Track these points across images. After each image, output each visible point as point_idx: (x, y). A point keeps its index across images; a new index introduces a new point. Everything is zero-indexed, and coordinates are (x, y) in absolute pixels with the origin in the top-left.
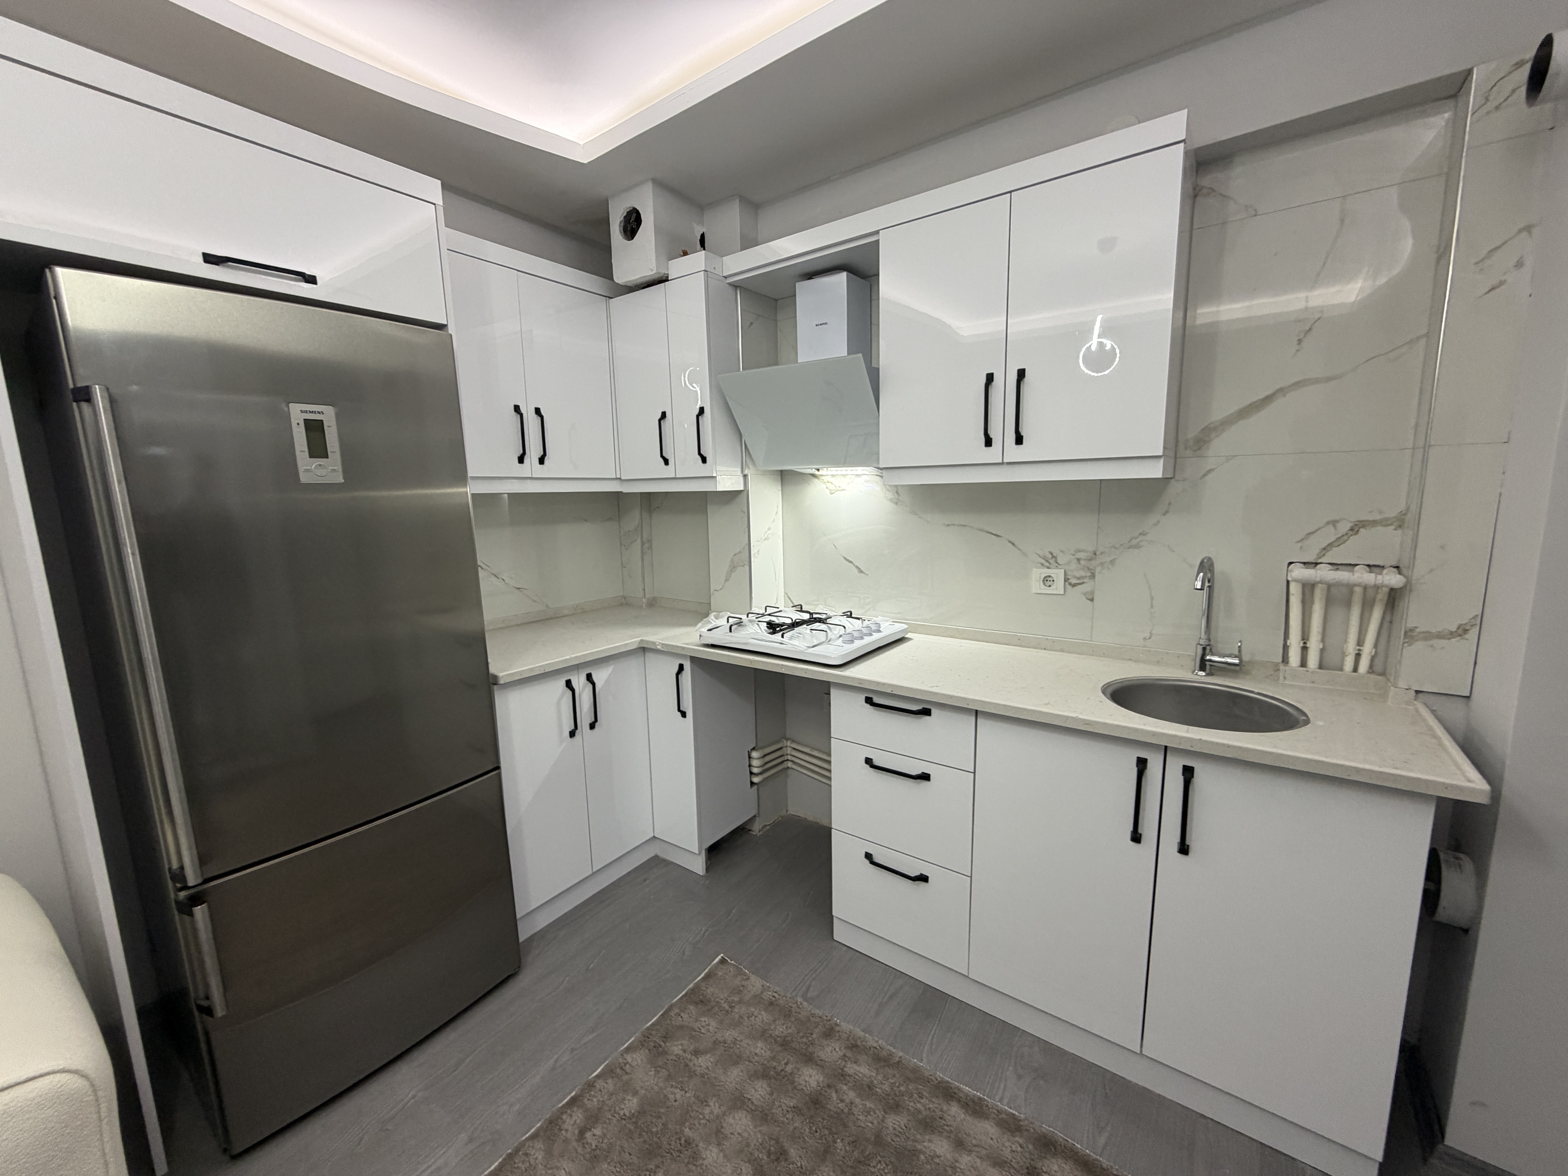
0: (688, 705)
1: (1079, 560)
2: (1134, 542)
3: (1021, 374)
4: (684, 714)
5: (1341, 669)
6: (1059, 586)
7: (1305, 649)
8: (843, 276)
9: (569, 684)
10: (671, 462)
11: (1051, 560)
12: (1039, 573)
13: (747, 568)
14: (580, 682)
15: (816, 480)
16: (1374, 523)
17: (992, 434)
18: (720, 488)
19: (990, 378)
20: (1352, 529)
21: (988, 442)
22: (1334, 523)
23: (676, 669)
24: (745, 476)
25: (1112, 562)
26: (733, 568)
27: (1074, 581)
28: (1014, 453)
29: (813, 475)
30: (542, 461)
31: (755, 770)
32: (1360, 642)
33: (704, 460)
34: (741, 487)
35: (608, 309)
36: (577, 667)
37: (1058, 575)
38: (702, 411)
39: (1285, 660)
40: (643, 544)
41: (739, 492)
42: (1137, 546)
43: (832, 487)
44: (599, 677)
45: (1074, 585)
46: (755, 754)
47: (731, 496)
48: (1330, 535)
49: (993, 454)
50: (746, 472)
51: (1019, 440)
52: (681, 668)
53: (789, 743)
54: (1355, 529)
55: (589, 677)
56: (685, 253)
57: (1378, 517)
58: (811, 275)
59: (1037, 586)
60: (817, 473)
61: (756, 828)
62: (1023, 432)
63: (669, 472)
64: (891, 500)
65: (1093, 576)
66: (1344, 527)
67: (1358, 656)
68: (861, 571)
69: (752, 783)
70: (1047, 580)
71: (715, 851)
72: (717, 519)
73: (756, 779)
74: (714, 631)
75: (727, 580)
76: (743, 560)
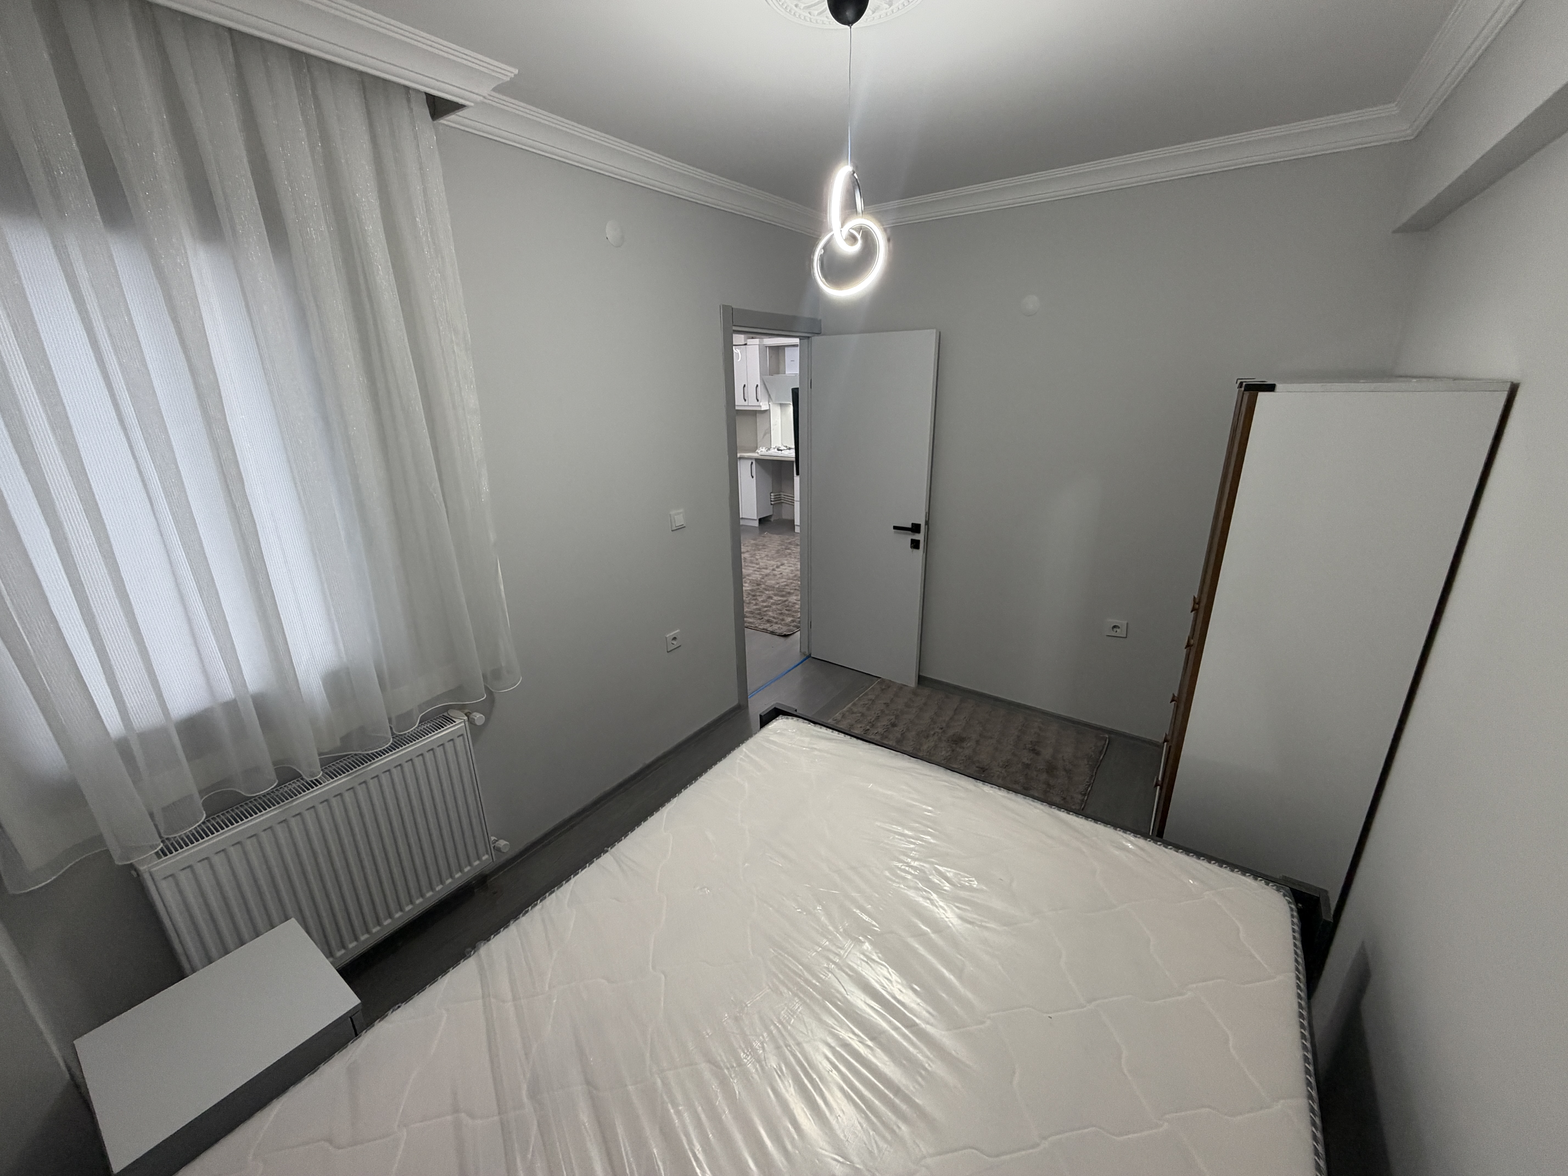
0: (754, 474)
4: (753, 477)
10: (747, 401)
13: (770, 434)
18: (762, 409)
24: (769, 405)
26: (765, 435)
31: (772, 500)
33: (758, 400)
34: (768, 408)
38: (757, 386)
46: (772, 494)
47: (765, 411)
52: (752, 463)
53: (783, 494)
61: (772, 519)
63: (746, 403)
69: (771, 504)
71: (761, 521)
72: (760, 419)
73: (772, 503)
74: (762, 452)
75: (763, 438)
76: (768, 431)
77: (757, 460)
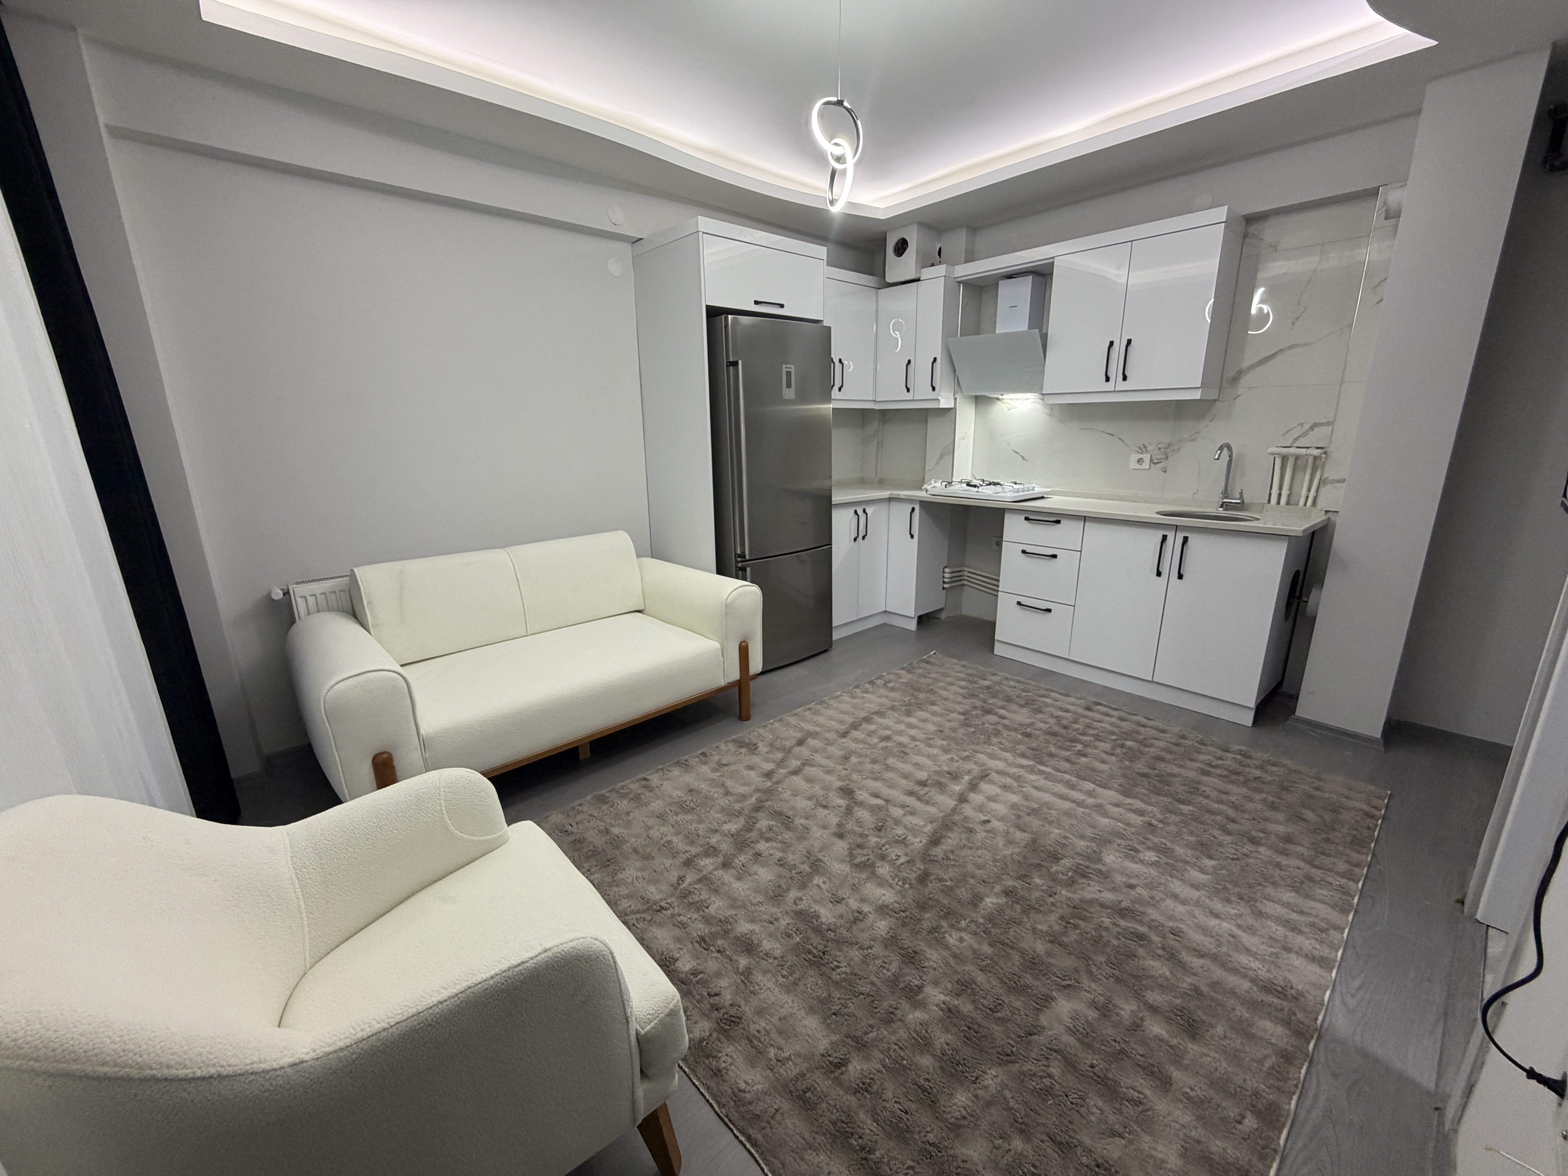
0: (916, 532)
1: (1160, 449)
2: (1192, 437)
3: (1129, 342)
4: (912, 536)
5: (1298, 505)
6: (1146, 465)
7: (1280, 495)
8: (1029, 279)
9: (856, 512)
10: (911, 391)
11: (1143, 449)
12: (1135, 457)
13: (951, 456)
14: (860, 512)
15: (999, 402)
16: (1322, 424)
17: (1109, 375)
18: (941, 406)
19: (1112, 343)
20: (1310, 428)
21: (1108, 379)
22: (1301, 424)
23: (910, 510)
24: (955, 399)
25: (1179, 449)
26: (942, 456)
27: (1155, 461)
28: (1122, 385)
29: (998, 399)
30: (840, 389)
31: (946, 580)
32: (1309, 490)
33: (934, 389)
34: (952, 406)
35: (877, 295)
36: (859, 504)
37: (1147, 457)
38: (935, 359)
39: (1269, 501)
40: (878, 442)
41: (951, 409)
42: (1194, 440)
43: (1010, 406)
44: (870, 510)
45: (1155, 464)
46: (947, 570)
47: (947, 411)
48: (1299, 431)
49: (1110, 386)
50: (956, 396)
51: (1125, 378)
52: (913, 509)
53: (966, 569)
54: (1312, 428)
55: (864, 511)
56: (933, 265)
57: (1324, 421)
58: (1010, 276)
59: (1133, 465)
60: (1000, 397)
61: (943, 616)
62: (1127, 374)
63: (909, 396)
64: (1048, 414)
65: (1167, 458)
66: (1307, 427)
67: (1307, 497)
68: (1023, 458)
69: (944, 588)
70: (1140, 461)
71: (922, 620)
72: (934, 426)
73: (946, 586)
74: (935, 488)
75: (937, 464)
76: (949, 451)
77: (924, 504)
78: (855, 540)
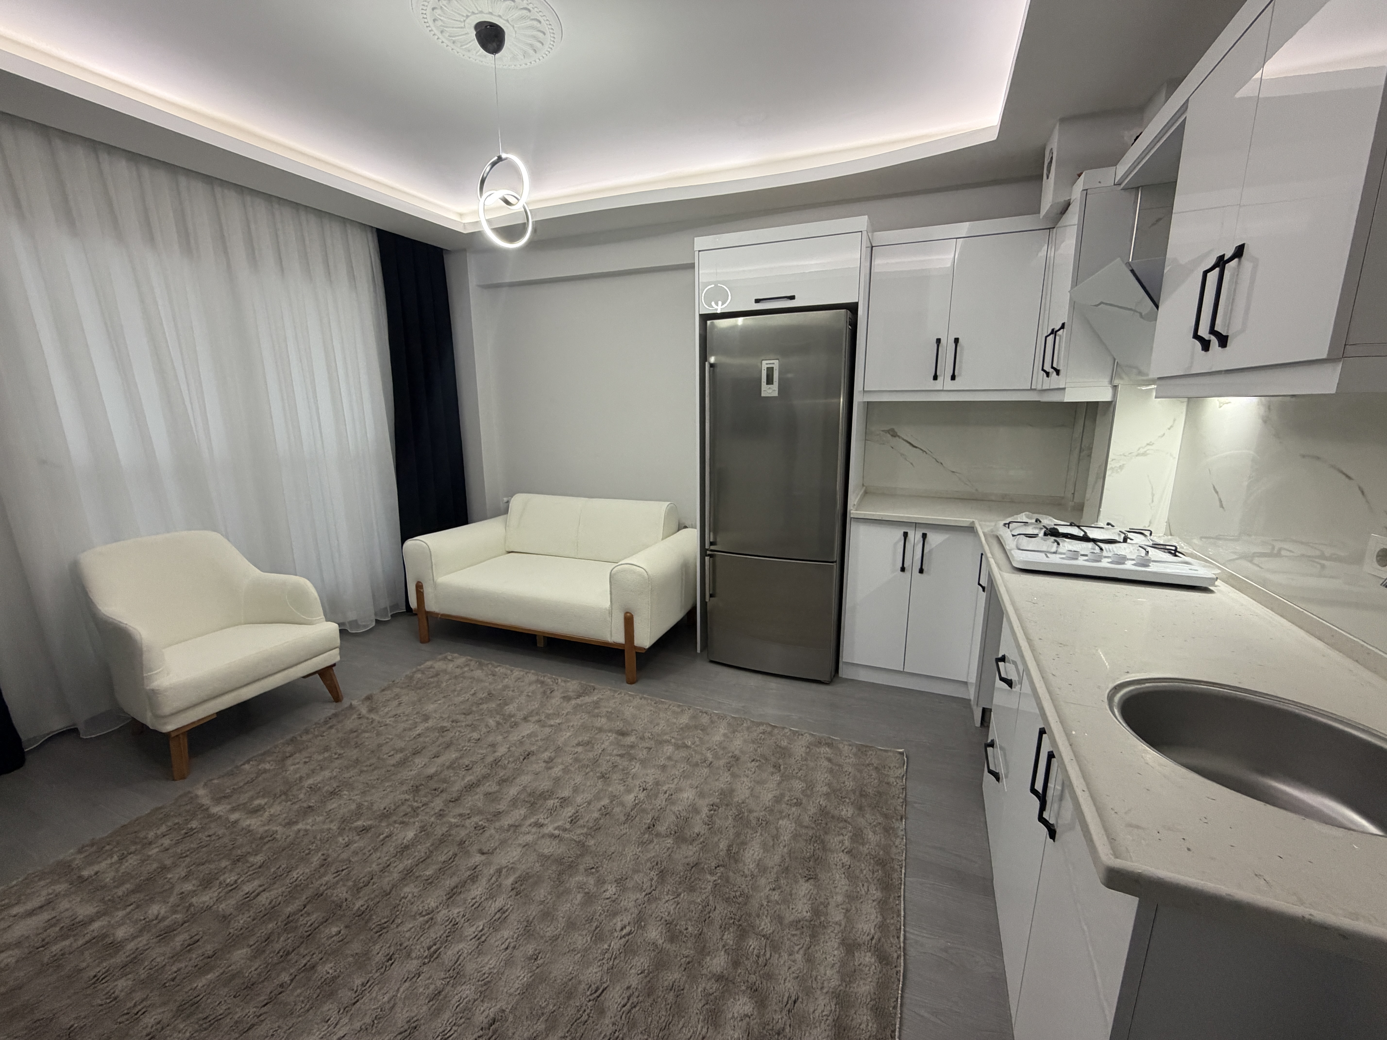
0: (985, 584)
3: (1238, 252)
9: (906, 535)
14: (914, 535)
18: (1072, 400)
21: (1206, 345)
24: (1116, 387)
30: (953, 378)
33: (1059, 374)
34: (1108, 398)
36: (916, 525)
40: (1081, 451)
41: (1102, 403)
44: (935, 539)
50: (1116, 382)
55: (924, 536)
56: (1079, 176)
68: (1221, 504)
72: (1098, 430)
75: (1092, 491)
76: (1102, 473)
78: (903, 569)
